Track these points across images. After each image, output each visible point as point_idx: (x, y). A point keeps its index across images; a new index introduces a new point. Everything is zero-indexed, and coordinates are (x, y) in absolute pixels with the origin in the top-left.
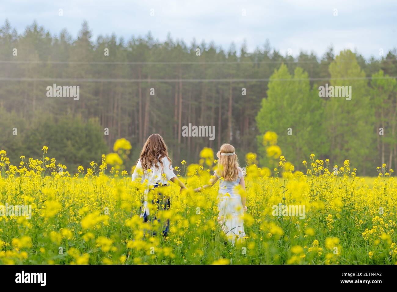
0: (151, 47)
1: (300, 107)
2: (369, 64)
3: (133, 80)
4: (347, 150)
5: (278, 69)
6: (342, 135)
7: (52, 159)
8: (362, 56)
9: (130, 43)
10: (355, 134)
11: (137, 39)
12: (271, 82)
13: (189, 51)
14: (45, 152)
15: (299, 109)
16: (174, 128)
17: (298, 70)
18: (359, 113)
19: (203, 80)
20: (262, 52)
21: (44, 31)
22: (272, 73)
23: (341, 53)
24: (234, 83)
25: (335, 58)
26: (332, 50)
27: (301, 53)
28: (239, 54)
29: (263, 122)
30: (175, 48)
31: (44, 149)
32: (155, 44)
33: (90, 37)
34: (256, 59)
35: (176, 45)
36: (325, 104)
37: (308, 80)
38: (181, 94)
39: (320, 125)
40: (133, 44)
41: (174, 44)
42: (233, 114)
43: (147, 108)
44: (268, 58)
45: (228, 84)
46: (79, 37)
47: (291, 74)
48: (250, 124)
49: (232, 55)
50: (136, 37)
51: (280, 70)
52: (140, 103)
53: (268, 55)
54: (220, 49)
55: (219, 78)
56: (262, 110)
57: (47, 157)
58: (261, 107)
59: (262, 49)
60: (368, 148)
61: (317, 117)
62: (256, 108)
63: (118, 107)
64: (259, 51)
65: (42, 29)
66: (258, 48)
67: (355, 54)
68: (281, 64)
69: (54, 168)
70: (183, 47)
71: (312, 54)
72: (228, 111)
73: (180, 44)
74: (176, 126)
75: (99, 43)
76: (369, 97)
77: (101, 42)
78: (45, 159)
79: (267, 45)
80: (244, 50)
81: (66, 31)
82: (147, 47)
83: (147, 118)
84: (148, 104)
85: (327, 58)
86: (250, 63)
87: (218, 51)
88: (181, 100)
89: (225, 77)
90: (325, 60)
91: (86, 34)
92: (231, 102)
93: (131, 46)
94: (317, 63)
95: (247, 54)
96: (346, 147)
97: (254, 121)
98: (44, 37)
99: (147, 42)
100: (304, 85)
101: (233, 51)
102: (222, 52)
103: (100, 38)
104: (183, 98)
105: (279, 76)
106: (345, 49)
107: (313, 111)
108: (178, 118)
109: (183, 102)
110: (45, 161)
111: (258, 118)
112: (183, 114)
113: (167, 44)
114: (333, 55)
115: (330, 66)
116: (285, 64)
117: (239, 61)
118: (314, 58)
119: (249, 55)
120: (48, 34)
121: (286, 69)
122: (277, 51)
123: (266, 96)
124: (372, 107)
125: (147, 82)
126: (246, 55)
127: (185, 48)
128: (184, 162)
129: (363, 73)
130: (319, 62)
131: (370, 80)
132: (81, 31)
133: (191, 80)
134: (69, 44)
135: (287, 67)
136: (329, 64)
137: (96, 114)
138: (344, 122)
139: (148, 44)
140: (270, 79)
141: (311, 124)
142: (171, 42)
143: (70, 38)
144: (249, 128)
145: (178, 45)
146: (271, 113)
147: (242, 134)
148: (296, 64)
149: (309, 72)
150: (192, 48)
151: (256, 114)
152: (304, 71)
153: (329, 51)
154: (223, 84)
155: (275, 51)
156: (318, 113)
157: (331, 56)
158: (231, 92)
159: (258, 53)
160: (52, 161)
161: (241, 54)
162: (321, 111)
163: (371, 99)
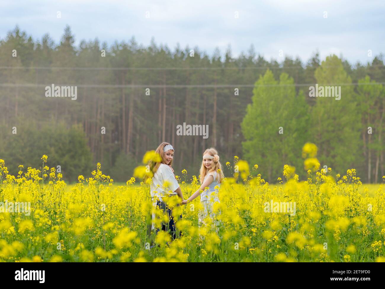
0: (134, 52)
1: (285, 113)
2: (354, 70)
3: (116, 86)
4: (334, 157)
5: (263, 75)
6: (328, 141)
7: (52, 168)
8: (348, 61)
9: (113, 48)
10: (341, 141)
11: (120, 44)
12: (256, 88)
13: (173, 56)
14: (44, 161)
15: (284, 115)
16: (158, 135)
17: (284, 76)
18: (345, 119)
19: (188, 86)
20: (247, 57)
21: (26, 36)
22: (257, 78)
23: (327, 58)
24: (218, 88)
25: (320, 64)
26: (317, 55)
27: (286, 58)
28: (223, 60)
29: (249, 128)
30: (159, 53)
31: (43, 158)
32: (138, 49)
33: (73, 42)
34: (241, 64)
35: (160, 50)
36: (311, 110)
37: (294, 86)
38: (165, 100)
39: (306, 131)
40: (116, 49)
41: (158, 50)
42: (217, 121)
43: (131, 114)
44: (253, 63)
45: (212, 90)
46: (61, 43)
47: (276, 80)
48: (235, 130)
49: (216, 61)
50: (119, 42)
51: (266, 76)
52: (124, 109)
53: (253, 60)
54: (204, 54)
55: (203, 84)
56: (247, 116)
57: (46, 166)
58: (246, 113)
59: (247, 55)
60: (354, 155)
61: (303, 124)
62: (241, 114)
63: (101, 113)
64: (244, 57)
65: (24, 34)
66: (242, 53)
67: (340, 60)
68: (266, 69)
69: (54, 178)
70: (167, 52)
71: (297, 60)
72: (212, 117)
73: (164, 49)
74: (160, 132)
75: (82, 48)
76: (356, 103)
77: (84, 47)
78: (44, 168)
79: (251, 51)
80: (229, 56)
81: (48, 36)
82: (130, 52)
83: (130, 125)
84: (131, 110)
85: (312, 64)
86: (235, 68)
87: (202, 57)
88: (165, 106)
89: (209, 83)
90: (310, 66)
91: (68, 38)
92: (215, 108)
93: (114, 51)
94: (302, 68)
95: (232, 59)
96: (332, 153)
97: (240, 127)
98: (26, 42)
99: (131, 47)
100: (289, 91)
101: (217, 57)
102: (206, 57)
103: (82, 43)
104: (167, 104)
105: (264, 82)
106: (331, 55)
107: (299, 117)
108: (162, 124)
109: (166, 108)
110: (45, 171)
111: (243, 124)
112: (167, 120)
113: (150, 49)
114: (319, 60)
115: (316, 72)
116: (270, 69)
117: (223, 66)
118: (298, 63)
119: (234, 61)
120: (30, 39)
121: (272, 75)
122: (261, 56)
123: (251, 102)
124: (358, 113)
125: (131, 88)
126: (230, 61)
127: (169, 53)
128: (185, 171)
129: (350, 79)
130: (304, 67)
131: (357, 86)
132: (64, 36)
133: (175, 86)
134: (52, 49)
135: (273, 72)
136: (315, 69)
137: (79, 121)
138: (330, 128)
139: (132, 50)
140: (256, 85)
141: (297, 130)
142: (155, 46)
143: (53, 43)
144: (234, 134)
145: (162, 51)
146: (256, 119)
147: (226, 140)
148: (281, 70)
149: (294, 77)
150: (176, 53)
151: (241, 120)
152: (289, 77)
153: (314, 56)
154: (208, 90)
155: (259, 57)
156: (303, 119)
157: (317, 61)
158: (215, 97)
159: (242, 58)
160: (51, 171)
161: (226, 59)
162: (307, 118)
163: (357, 105)
